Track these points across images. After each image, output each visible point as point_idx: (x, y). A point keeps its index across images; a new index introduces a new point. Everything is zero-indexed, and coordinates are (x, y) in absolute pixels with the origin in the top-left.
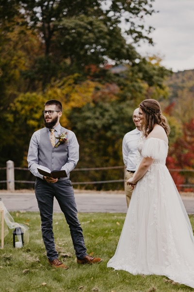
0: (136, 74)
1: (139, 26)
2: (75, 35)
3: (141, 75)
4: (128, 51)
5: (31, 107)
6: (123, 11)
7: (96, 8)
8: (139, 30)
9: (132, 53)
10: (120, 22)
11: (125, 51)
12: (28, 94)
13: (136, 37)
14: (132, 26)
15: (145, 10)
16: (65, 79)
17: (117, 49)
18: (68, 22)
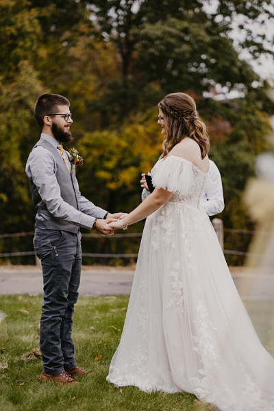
0: (254, 102)
1: (259, 36)
2: (163, 47)
3: (260, 104)
4: (240, 70)
5: (101, 152)
6: (234, 13)
7: (197, 10)
8: (258, 40)
9: (247, 72)
10: (231, 29)
11: (235, 70)
12: (97, 134)
13: (255, 51)
14: (248, 35)
15: (267, 12)
16: (149, 111)
17: (224, 67)
18: (153, 29)
